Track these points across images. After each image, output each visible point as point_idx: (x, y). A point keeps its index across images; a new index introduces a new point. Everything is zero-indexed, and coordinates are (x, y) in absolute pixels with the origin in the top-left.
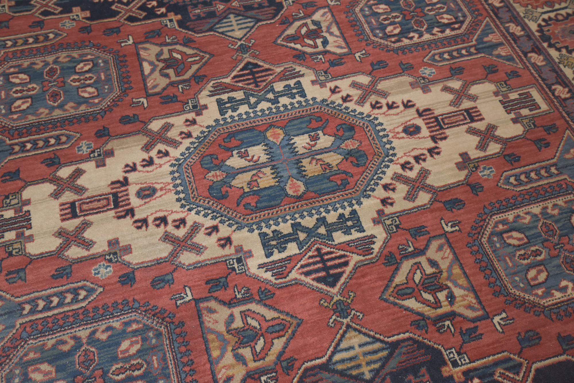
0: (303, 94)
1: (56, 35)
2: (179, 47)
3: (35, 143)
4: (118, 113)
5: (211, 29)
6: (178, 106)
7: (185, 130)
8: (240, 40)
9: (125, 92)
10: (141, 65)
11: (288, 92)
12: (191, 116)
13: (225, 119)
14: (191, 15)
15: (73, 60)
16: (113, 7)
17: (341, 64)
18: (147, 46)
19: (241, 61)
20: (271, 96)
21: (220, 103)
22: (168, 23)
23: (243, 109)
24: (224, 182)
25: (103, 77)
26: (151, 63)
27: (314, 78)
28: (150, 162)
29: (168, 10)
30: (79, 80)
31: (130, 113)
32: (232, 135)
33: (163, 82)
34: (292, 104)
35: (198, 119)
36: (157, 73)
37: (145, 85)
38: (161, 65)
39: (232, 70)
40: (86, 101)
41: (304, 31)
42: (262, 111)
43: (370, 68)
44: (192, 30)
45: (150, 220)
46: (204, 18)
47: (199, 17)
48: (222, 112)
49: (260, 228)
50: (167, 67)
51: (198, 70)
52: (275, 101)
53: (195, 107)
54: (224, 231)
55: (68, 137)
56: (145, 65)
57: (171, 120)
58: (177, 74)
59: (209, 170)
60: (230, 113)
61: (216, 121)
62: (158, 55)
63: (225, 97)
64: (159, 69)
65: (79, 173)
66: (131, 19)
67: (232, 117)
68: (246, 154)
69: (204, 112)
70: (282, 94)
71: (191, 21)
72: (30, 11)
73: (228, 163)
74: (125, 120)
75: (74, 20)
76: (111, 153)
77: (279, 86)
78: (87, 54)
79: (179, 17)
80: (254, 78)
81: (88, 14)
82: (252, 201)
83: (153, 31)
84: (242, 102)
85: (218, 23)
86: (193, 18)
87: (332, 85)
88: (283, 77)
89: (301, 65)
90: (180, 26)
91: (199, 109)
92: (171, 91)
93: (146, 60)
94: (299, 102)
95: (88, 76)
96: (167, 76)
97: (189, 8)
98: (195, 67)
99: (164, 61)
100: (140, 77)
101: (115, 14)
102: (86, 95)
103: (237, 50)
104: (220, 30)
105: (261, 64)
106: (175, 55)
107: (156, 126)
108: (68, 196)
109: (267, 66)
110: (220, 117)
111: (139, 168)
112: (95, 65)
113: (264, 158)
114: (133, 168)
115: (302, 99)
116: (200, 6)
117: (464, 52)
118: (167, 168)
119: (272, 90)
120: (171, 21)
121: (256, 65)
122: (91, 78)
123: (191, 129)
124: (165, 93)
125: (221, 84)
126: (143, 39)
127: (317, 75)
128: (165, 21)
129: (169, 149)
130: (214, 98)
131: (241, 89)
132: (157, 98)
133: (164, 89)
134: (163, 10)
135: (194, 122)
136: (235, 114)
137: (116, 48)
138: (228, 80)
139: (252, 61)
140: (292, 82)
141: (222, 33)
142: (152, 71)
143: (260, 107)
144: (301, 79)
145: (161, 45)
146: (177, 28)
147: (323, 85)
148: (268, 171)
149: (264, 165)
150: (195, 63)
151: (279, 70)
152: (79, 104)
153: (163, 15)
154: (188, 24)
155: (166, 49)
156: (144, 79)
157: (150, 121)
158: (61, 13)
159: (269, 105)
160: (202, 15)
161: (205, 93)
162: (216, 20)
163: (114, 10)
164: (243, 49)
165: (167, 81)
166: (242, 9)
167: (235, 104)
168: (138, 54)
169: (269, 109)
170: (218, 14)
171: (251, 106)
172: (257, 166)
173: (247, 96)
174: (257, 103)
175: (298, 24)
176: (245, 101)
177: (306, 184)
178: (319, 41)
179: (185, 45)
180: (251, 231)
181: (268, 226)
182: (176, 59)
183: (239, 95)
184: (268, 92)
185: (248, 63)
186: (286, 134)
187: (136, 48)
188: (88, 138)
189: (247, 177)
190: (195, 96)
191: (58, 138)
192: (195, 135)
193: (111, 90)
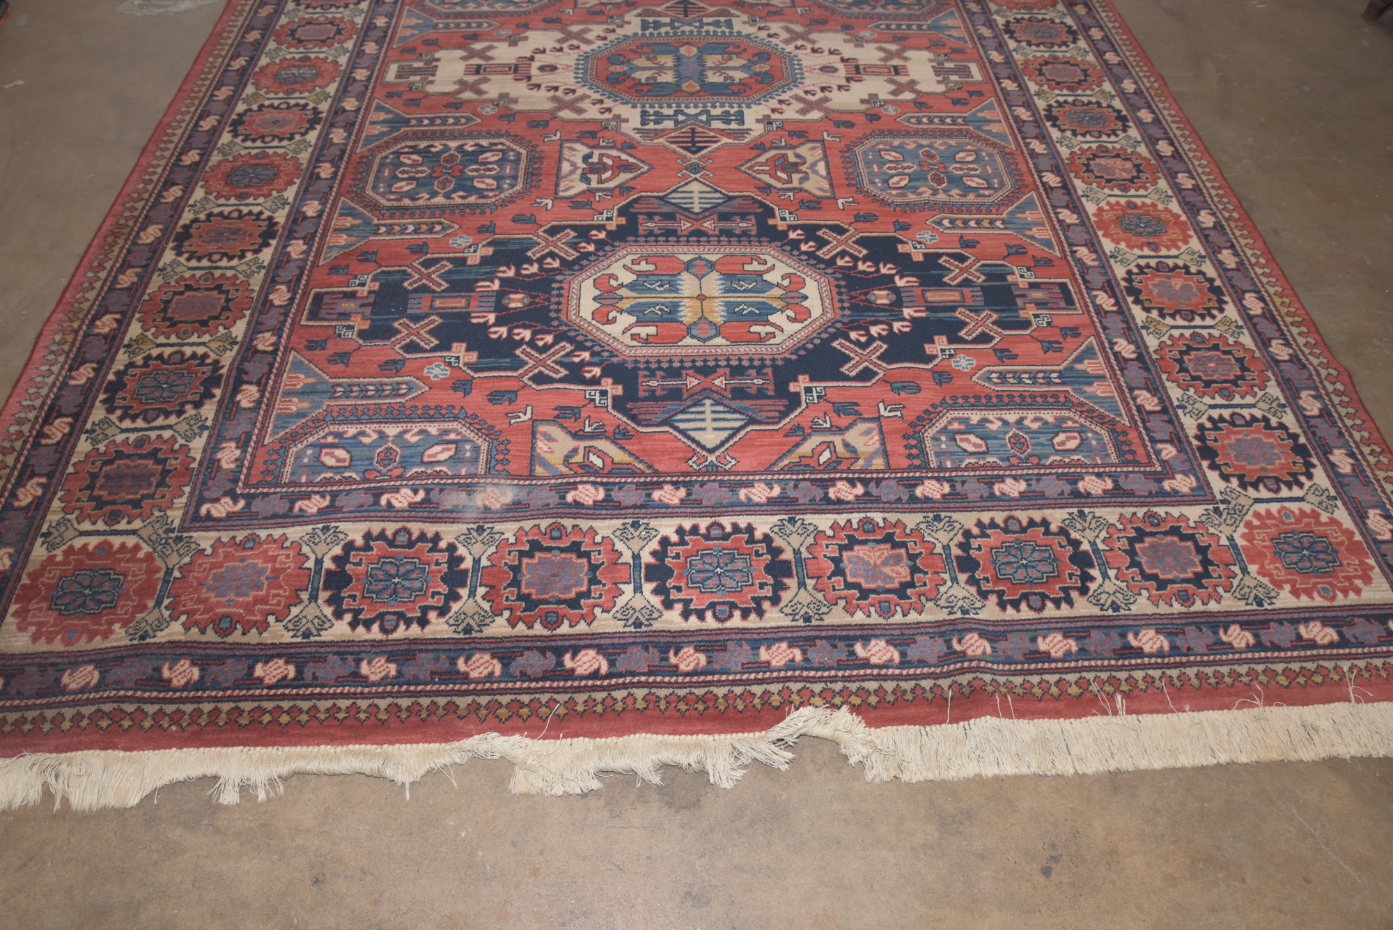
0: (644, 114)
1: (940, 223)
2: (779, 185)
3: (942, 121)
4: (855, 132)
5: (731, 198)
6: (787, 127)
7: (784, 106)
8: (695, 179)
9: (849, 149)
10: (829, 173)
11: (660, 118)
12: (775, 116)
13: (740, 106)
14: (754, 221)
15: (914, 190)
16: (865, 252)
17: (581, 132)
18: (819, 193)
19: (703, 157)
20: (681, 118)
21: (741, 122)
22: (787, 216)
23: (717, 111)
24: (754, 63)
25: (875, 167)
26: (816, 173)
27: (624, 125)
28: (823, 89)
29: (784, 234)
30: (904, 168)
31: (843, 130)
32: (735, 94)
33: (803, 150)
34: (661, 107)
35: (768, 112)
36: (810, 160)
37: (825, 151)
38: (803, 168)
39: (718, 149)
40: (894, 149)
41: (608, 174)
42: (696, 107)
43: (551, 124)
44: (756, 201)
45: (826, 53)
46: (738, 214)
47: (743, 216)
48: (741, 113)
49: (731, 33)
50: (796, 164)
51: (758, 156)
52: (677, 113)
53: (770, 123)
54: (763, 34)
55: (908, 121)
56: (823, 172)
57: (799, 117)
58: (785, 156)
59: (766, 72)
60: (732, 111)
61: (749, 107)
62: (806, 178)
63: (734, 126)
64: (807, 165)
65: (894, 93)
66: (839, 230)
67: (732, 107)
68: (726, 79)
69: (760, 117)
70: (668, 117)
71: (755, 214)
72: (983, 265)
73: (746, 75)
74: (849, 125)
75: (920, 243)
76: (863, 101)
77: (669, 124)
78: (897, 196)
79: (771, 222)
80: (693, 137)
81: (901, 248)
82: (731, 48)
83: (809, 208)
84: (717, 118)
85: (719, 204)
86: (752, 217)
87: (607, 116)
88: (658, 133)
89: (632, 139)
90: (772, 209)
91: (767, 121)
92: (795, 141)
93: (821, 176)
94: (652, 106)
95: (894, 172)
96: (798, 156)
97: (754, 232)
98: (762, 159)
99: (798, 172)
100: (830, 159)
101: (862, 242)
102: (893, 154)
103: (703, 168)
104: (718, 195)
105: (681, 150)
106: (784, 176)
107: (815, 115)
108: (903, 79)
109: (674, 146)
110: (745, 110)
111: (835, 87)
112: (887, 181)
113: (709, 73)
114: (840, 88)
115: (648, 109)
116: (738, 232)
117: (426, 122)
118: (807, 82)
119: (677, 122)
120: (783, 219)
121: (685, 148)
122: (890, 168)
123: (778, 106)
124: (802, 141)
125: (735, 138)
126: (824, 202)
127: (617, 130)
128: (791, 220)
129: (803, 95)
130: (745, 127)
131: (713, 130)
132: (811, 138)
133: (802, 144)
134: (792, 235)
135: (773, 110)
136: (727, 109)
137: (859, 197)
138: (725, 140)
139: (689, 155)
140: (651, 126)
141: (716, 191)
142: (815, 164)
143: (698, 111)
144: (639, 126)
145: (801, 190)
146: (776, 209)
147: (618, 118)
148: (709, 64)
149: (711, 68)
150: (761, 164)
151: (661, 140)
152: (900, 146)
153: (794, 228)
154: (760, 210)
155: (795, 184)
156: (825, 158)
157: (821, 120)
158: (940, 255)
159: (686, 111)
160: (738, 219)
161: (754, 134)
162: (720, 209)
163: (864, 247)
164: (695, 168)
165: (798, 151)
166: (678, 216)
167: (725, 118)
168: (831, 185)
169: (687, 107)
170: (715, 216)
171: (708, 112)
172: (718, 69)
173: (708, 122)
174: (700, 114)
175: (611, 184)
176: (711, 118)
177: (677, 51)
178: (595, 159)
179: (770, 186)
180: (739, 33)
181: (723, 32)
182: (783, 171)
183: (717, 125)
184: (682, 122)
185: (694, 153)
186: (679, 86)
187: (833, 192)
188: (888, 116)
189: (730, 64)
190: (768, 132)
191: (920, 122)
192: (775, 101)
193: (865, 154)
